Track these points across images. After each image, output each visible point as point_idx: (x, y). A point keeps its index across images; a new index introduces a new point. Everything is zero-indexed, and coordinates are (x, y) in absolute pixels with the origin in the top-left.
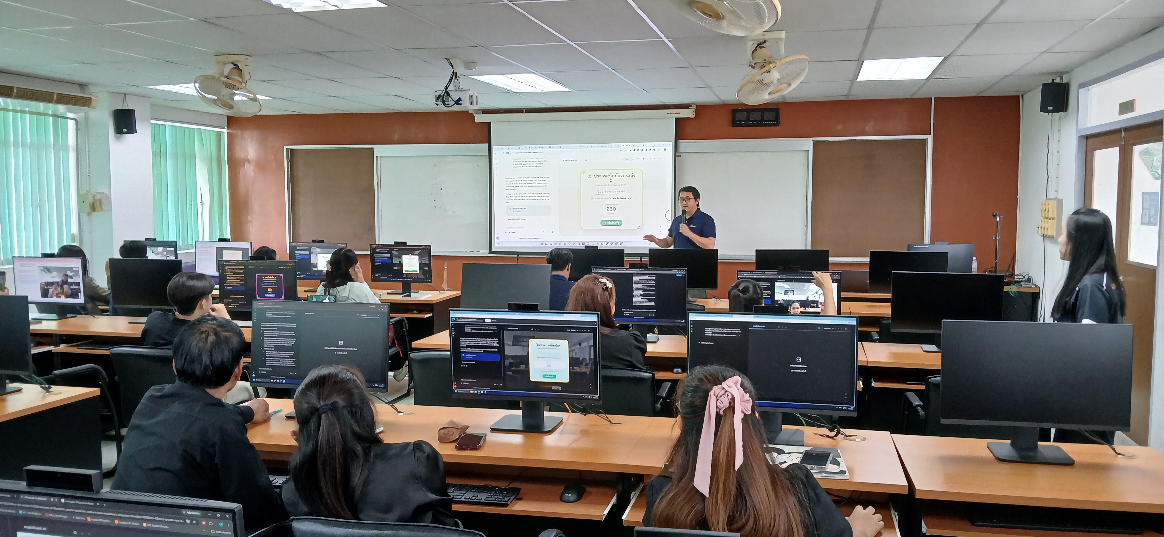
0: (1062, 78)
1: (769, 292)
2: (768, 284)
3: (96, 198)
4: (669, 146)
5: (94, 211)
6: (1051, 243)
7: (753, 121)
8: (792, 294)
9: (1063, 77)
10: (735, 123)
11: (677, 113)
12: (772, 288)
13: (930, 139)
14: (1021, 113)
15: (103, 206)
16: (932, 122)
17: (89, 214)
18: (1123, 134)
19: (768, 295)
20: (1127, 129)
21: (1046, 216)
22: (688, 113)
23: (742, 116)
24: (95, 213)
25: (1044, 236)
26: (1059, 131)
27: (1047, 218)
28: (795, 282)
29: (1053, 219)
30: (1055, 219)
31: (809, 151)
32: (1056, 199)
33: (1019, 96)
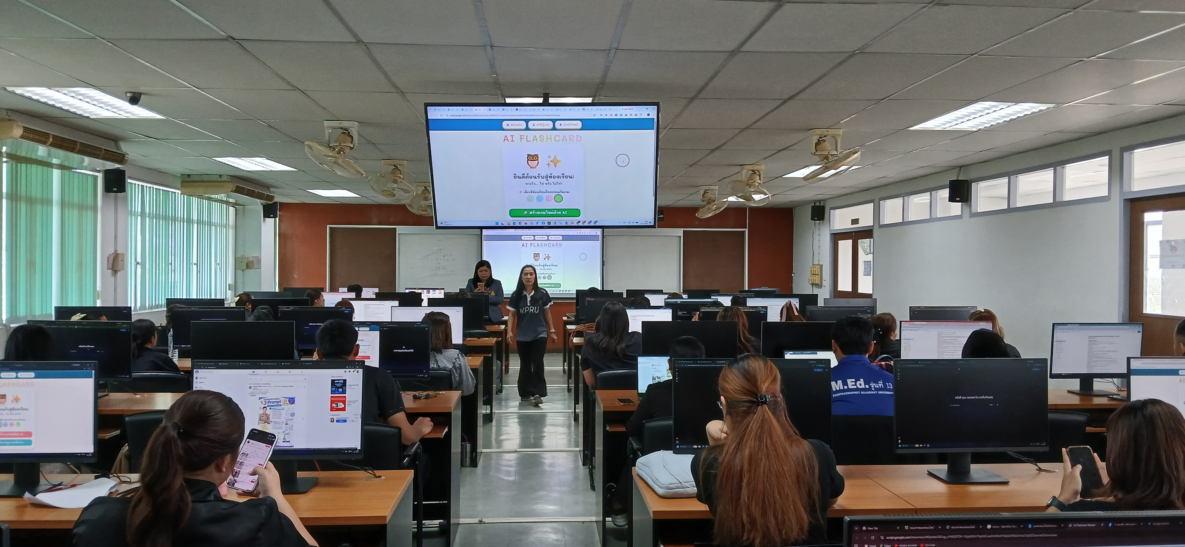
0: (820, 203)
3: (249, 260)
5: (247, 269)
6: (816, 288)
13: (747, 230)
14: (794, 218)
15: (254, 264)
16: (747, 221)
17: (243, 270)
18: (854, 234)
20: (855, 232)
21: (814, 273)
24: (248, 270)
25: (813, 284)
26: (819, 230)
27: (814, 275)
29: (818, 275)
30: (819, 276)
31: (681, 236)
32: (819, 265)
33: (792, 208)
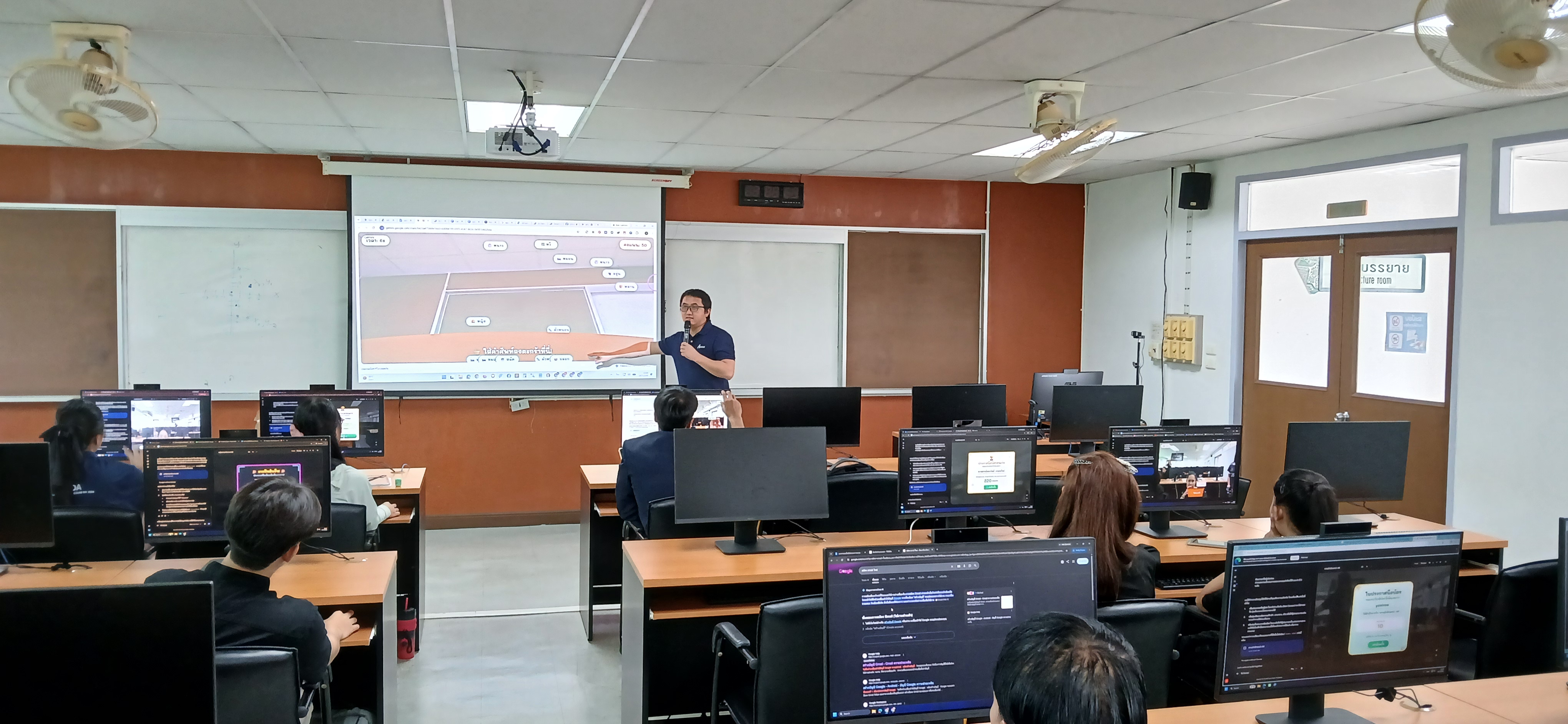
0: (1193, 168)
1: (1152, 458)
2: (1151, 445)
4: (653, 229)
7: (769, 199)
8: (1181, 458)
9: (1194, 166)
10: (742, 200)
11: (666, 181)
12: (1155, 452)
13: (987, 232)
14: (1085, 207)
16: (988, 213)
18: (1342, 241)
19: (1150, 461)
20: (1346, 236)
21: (1179, 336)
22: (682, 182)
23: (752, 192)
25: (1168, 361)
26: (1189, 231)
27: (1180, 339)
28: (1185, 442)
29: (1190, 340)
30: (1193, 340)
31: (843, 244)
32: (1186, 314)
33: (1084, 185)
